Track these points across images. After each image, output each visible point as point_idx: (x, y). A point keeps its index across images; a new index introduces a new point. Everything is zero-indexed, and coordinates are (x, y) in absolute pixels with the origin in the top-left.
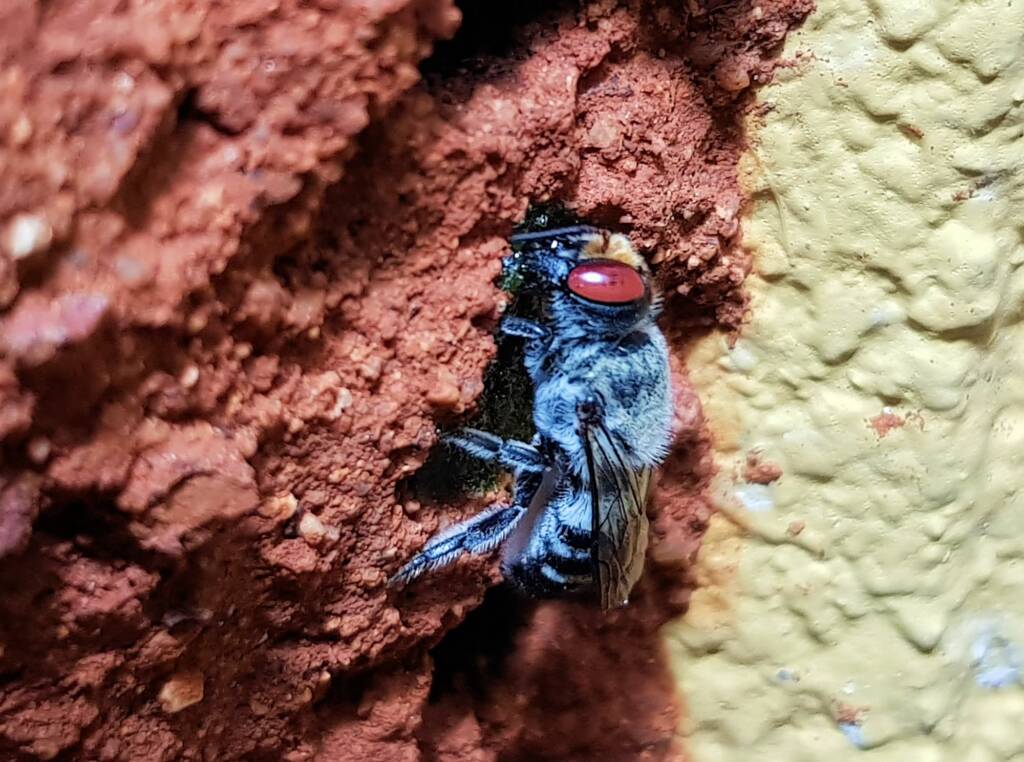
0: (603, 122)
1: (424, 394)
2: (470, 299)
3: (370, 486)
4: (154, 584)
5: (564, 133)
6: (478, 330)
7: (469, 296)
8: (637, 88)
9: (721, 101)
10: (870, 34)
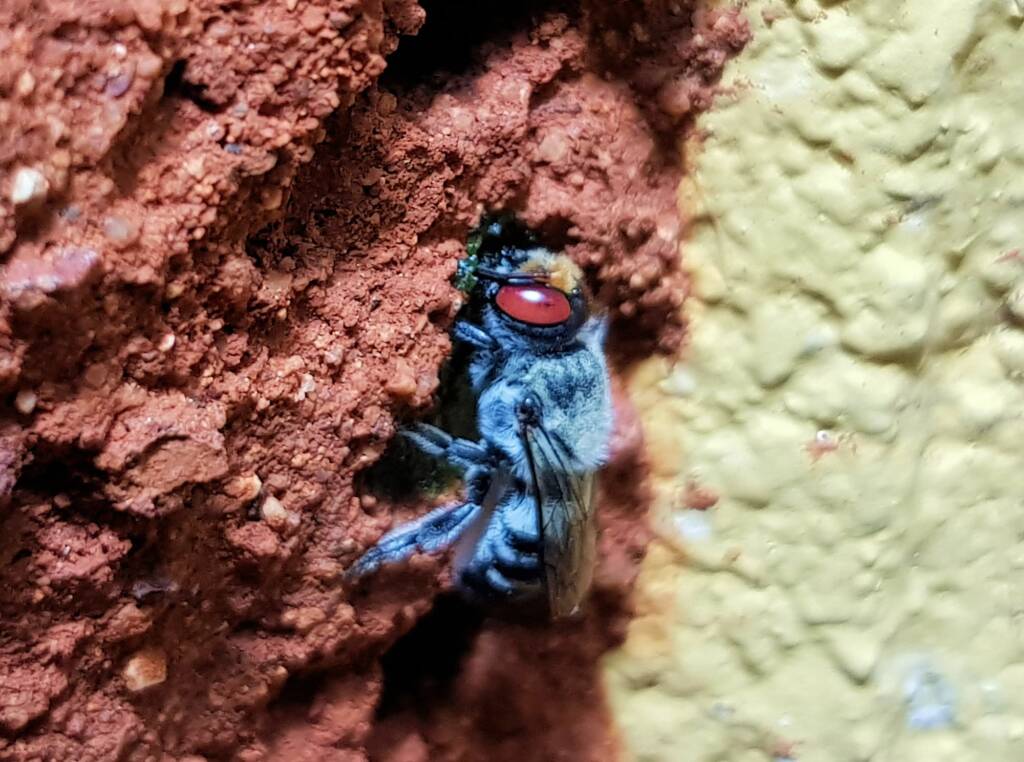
0: (553, 136)
1: (383, 383)
2: (428, 295)
3: (330, 473)
4: (125, 552)
5: (517, 143)
6: (435, 327)
7: (427, 291)
8: (585, 106)
9: (664, 124)
10: (804, 63)
